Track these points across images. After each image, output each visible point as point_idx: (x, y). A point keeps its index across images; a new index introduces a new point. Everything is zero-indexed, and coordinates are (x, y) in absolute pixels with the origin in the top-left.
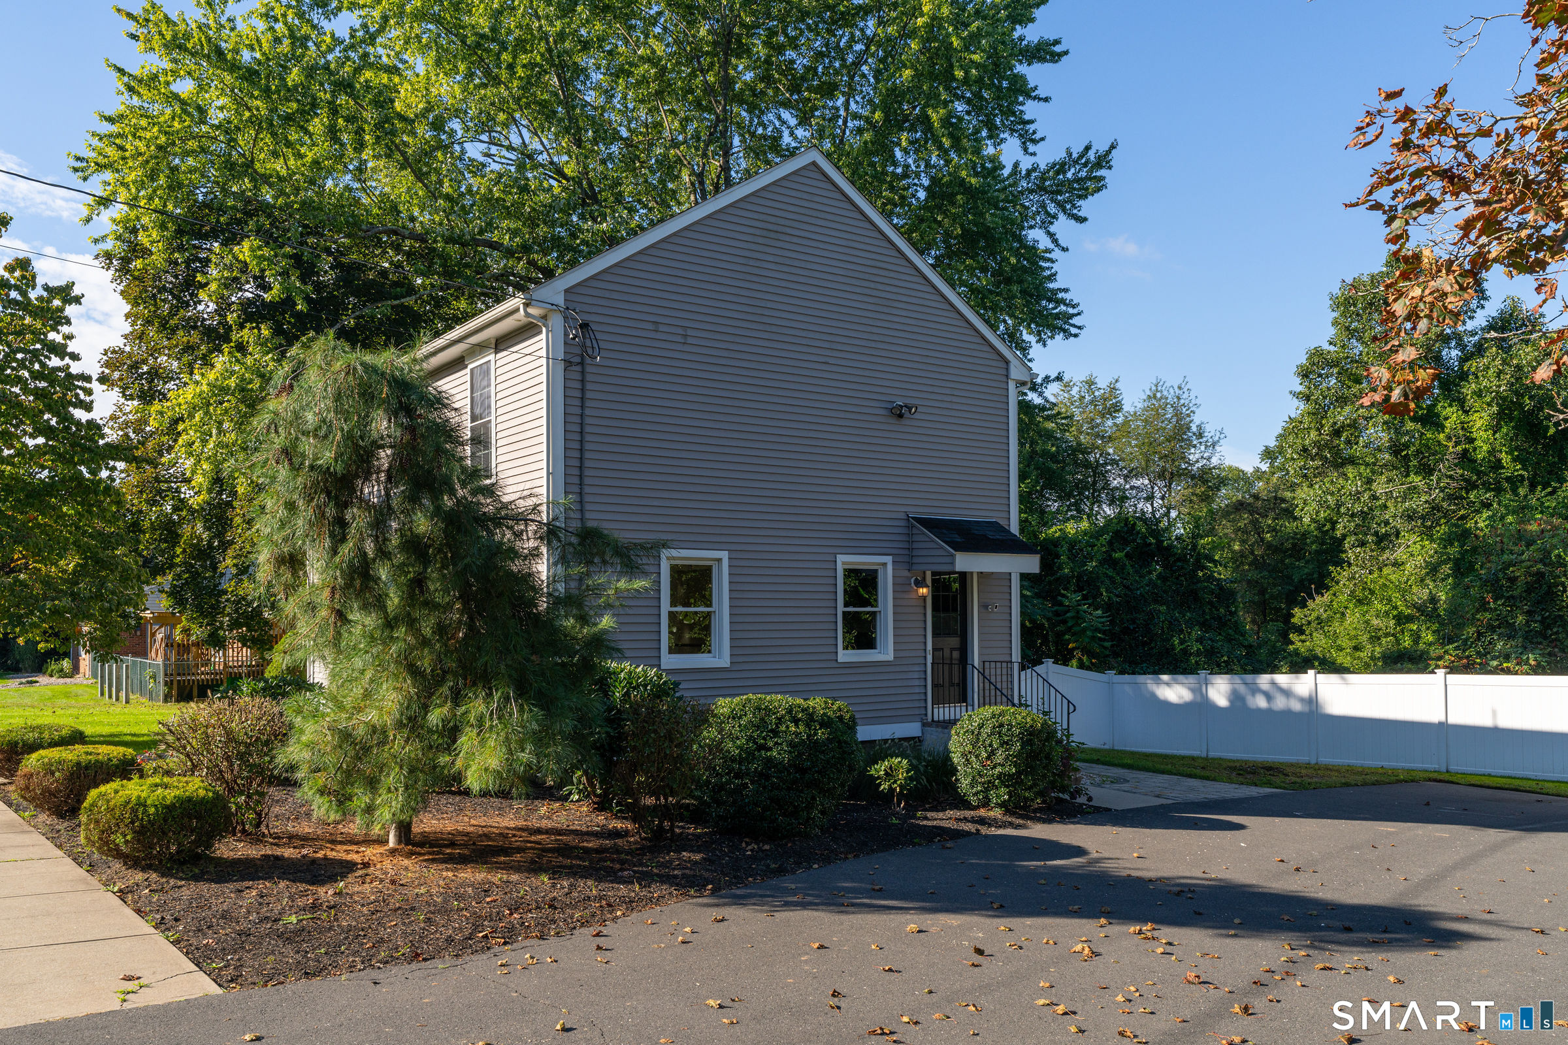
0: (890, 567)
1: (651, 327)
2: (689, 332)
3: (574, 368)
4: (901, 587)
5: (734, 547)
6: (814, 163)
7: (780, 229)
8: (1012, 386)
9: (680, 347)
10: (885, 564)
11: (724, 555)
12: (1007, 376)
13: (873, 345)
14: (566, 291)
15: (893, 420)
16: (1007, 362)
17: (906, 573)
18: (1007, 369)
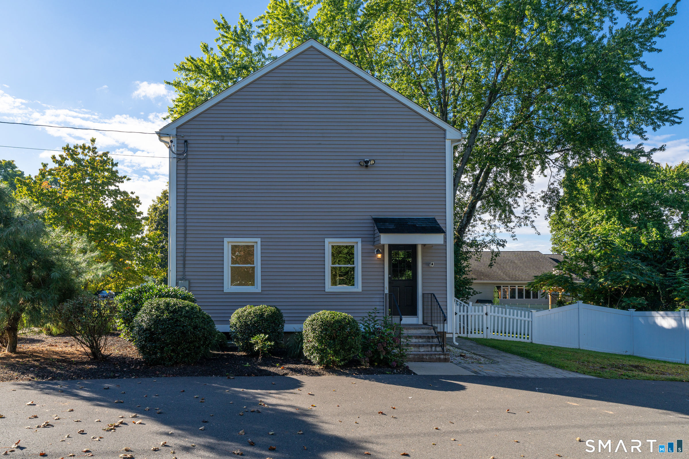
0: (360, 245)
1: (220, 138)
2: (240, 138)
3: (182, 161)
4: (367, 255)
5: (263, 236)
6: (312, 47)
7: (292, 82)
8: (448, 143)
9: (236, 146)
10: (357, 243)
11: (259, 240)
12: (445, 138)
13: (350, 131)
14: (177, 128)
15: (364, 169)
16: (445, 130)
17: (372, 247)
18: (445, 134)
